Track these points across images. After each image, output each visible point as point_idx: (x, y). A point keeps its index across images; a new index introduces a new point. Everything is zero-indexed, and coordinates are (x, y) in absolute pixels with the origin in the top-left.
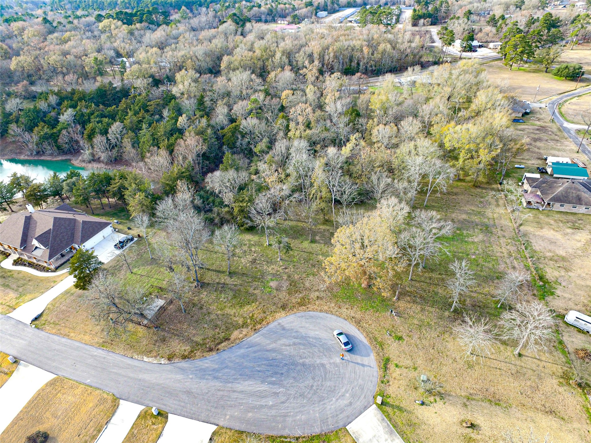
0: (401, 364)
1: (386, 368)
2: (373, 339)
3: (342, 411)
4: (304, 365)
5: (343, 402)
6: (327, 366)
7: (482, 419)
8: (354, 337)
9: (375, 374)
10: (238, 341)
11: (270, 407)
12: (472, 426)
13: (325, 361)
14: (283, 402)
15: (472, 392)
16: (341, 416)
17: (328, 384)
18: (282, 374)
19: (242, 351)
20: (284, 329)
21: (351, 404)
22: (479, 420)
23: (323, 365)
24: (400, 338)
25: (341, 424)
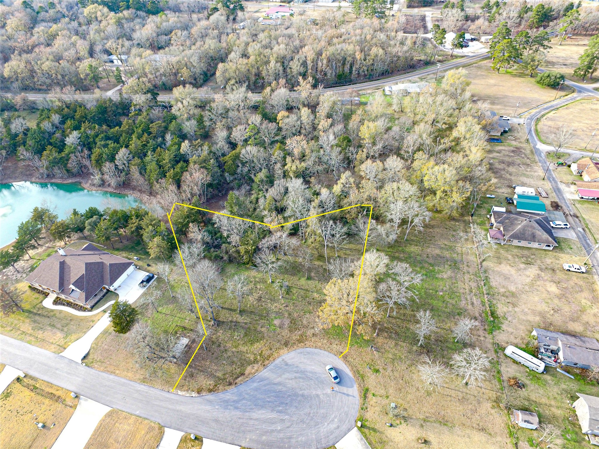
0: (377, 393)
1: (365, 397)
2: (356, 372)
3: (332, 433)
4: (303, 396)
5: (333, 426)
6: (321, 396)
7: (433, 436)
8: (342, 370)
9: (357, 402)
10: (251, 376)
11: (280, 431)
12: (426, 442)
13: (319, 392)
14: (288, 427)
15: (428, 415)
16: (331, 437)
17: (322, 411)
18: (287, 404)
19: (255, 384)
20: (287, 364)
21: (338, 427)
22: (431, 437)
23: (318, 396)
24: (377, 371)
25: (331, 444)
